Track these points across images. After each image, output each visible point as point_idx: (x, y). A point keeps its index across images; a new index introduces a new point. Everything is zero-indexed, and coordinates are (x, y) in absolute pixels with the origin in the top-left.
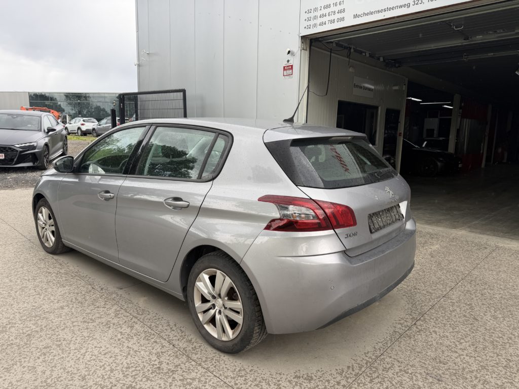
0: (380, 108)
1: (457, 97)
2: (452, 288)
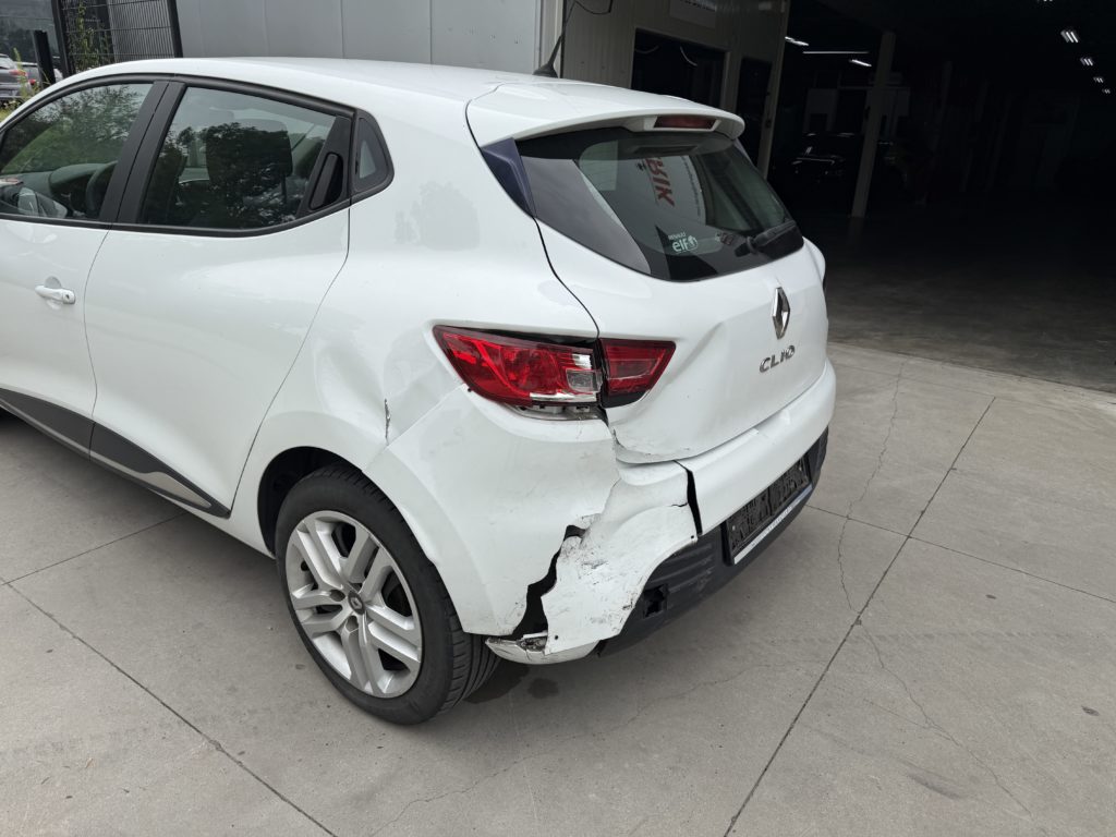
0: (728, 55)
1: (888, 41)
2: (923, 512)
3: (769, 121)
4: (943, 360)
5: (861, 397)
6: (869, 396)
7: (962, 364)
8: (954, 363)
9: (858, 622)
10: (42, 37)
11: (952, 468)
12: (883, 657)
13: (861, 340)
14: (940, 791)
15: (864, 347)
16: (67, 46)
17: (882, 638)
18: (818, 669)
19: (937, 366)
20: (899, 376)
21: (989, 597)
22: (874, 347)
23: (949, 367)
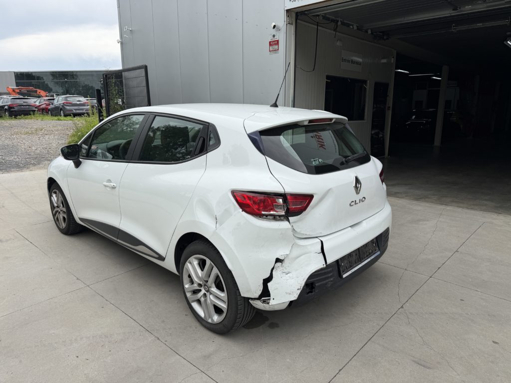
0: (368, 81)
1: (445, 69)
2: (439, 268)
3: (389, 107)
4: (463, 208)
5: (421, 222)
6: (425, 223)
7: (472, 209)
8: (468, 208)
9: (402, 307)
10: (98, 91)
11: (457, 251)
12: (410, 320)
13: (427, 199)
14: (424, 366)
15: (428, 202)
16: (108, 94)
17: (411, 313)
18: (381, 323)
19: (460, 210)
20: (441, 214)
21: (461, 300)
22: (432, 202)
23: (466, 210)
